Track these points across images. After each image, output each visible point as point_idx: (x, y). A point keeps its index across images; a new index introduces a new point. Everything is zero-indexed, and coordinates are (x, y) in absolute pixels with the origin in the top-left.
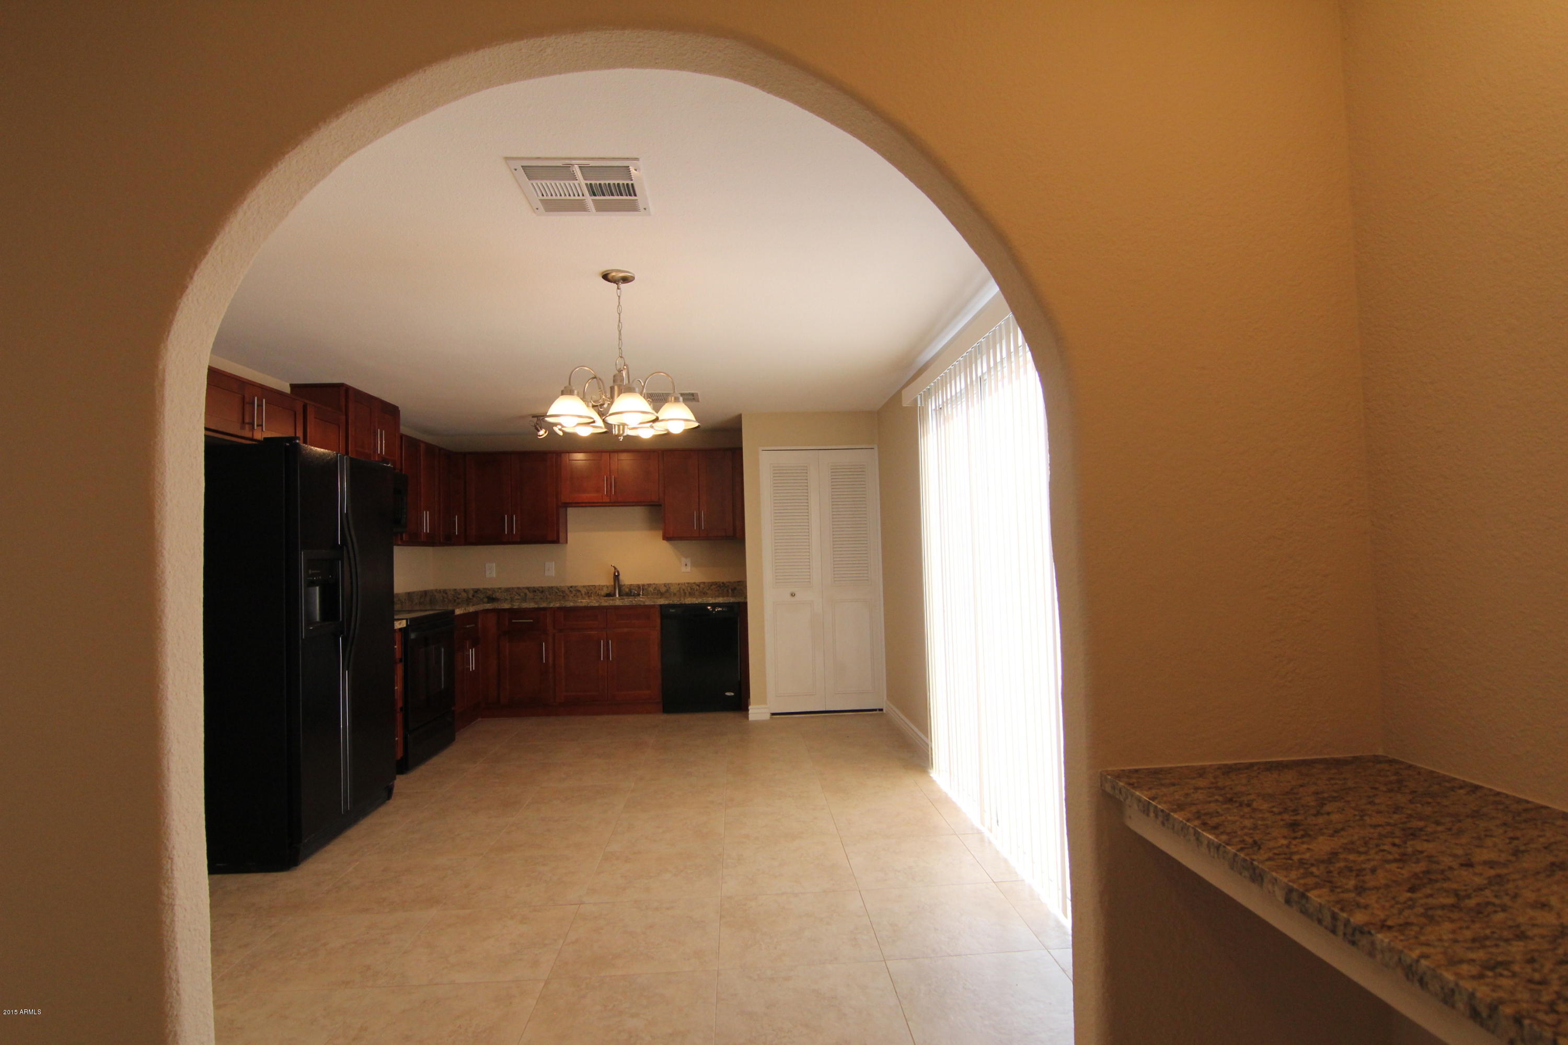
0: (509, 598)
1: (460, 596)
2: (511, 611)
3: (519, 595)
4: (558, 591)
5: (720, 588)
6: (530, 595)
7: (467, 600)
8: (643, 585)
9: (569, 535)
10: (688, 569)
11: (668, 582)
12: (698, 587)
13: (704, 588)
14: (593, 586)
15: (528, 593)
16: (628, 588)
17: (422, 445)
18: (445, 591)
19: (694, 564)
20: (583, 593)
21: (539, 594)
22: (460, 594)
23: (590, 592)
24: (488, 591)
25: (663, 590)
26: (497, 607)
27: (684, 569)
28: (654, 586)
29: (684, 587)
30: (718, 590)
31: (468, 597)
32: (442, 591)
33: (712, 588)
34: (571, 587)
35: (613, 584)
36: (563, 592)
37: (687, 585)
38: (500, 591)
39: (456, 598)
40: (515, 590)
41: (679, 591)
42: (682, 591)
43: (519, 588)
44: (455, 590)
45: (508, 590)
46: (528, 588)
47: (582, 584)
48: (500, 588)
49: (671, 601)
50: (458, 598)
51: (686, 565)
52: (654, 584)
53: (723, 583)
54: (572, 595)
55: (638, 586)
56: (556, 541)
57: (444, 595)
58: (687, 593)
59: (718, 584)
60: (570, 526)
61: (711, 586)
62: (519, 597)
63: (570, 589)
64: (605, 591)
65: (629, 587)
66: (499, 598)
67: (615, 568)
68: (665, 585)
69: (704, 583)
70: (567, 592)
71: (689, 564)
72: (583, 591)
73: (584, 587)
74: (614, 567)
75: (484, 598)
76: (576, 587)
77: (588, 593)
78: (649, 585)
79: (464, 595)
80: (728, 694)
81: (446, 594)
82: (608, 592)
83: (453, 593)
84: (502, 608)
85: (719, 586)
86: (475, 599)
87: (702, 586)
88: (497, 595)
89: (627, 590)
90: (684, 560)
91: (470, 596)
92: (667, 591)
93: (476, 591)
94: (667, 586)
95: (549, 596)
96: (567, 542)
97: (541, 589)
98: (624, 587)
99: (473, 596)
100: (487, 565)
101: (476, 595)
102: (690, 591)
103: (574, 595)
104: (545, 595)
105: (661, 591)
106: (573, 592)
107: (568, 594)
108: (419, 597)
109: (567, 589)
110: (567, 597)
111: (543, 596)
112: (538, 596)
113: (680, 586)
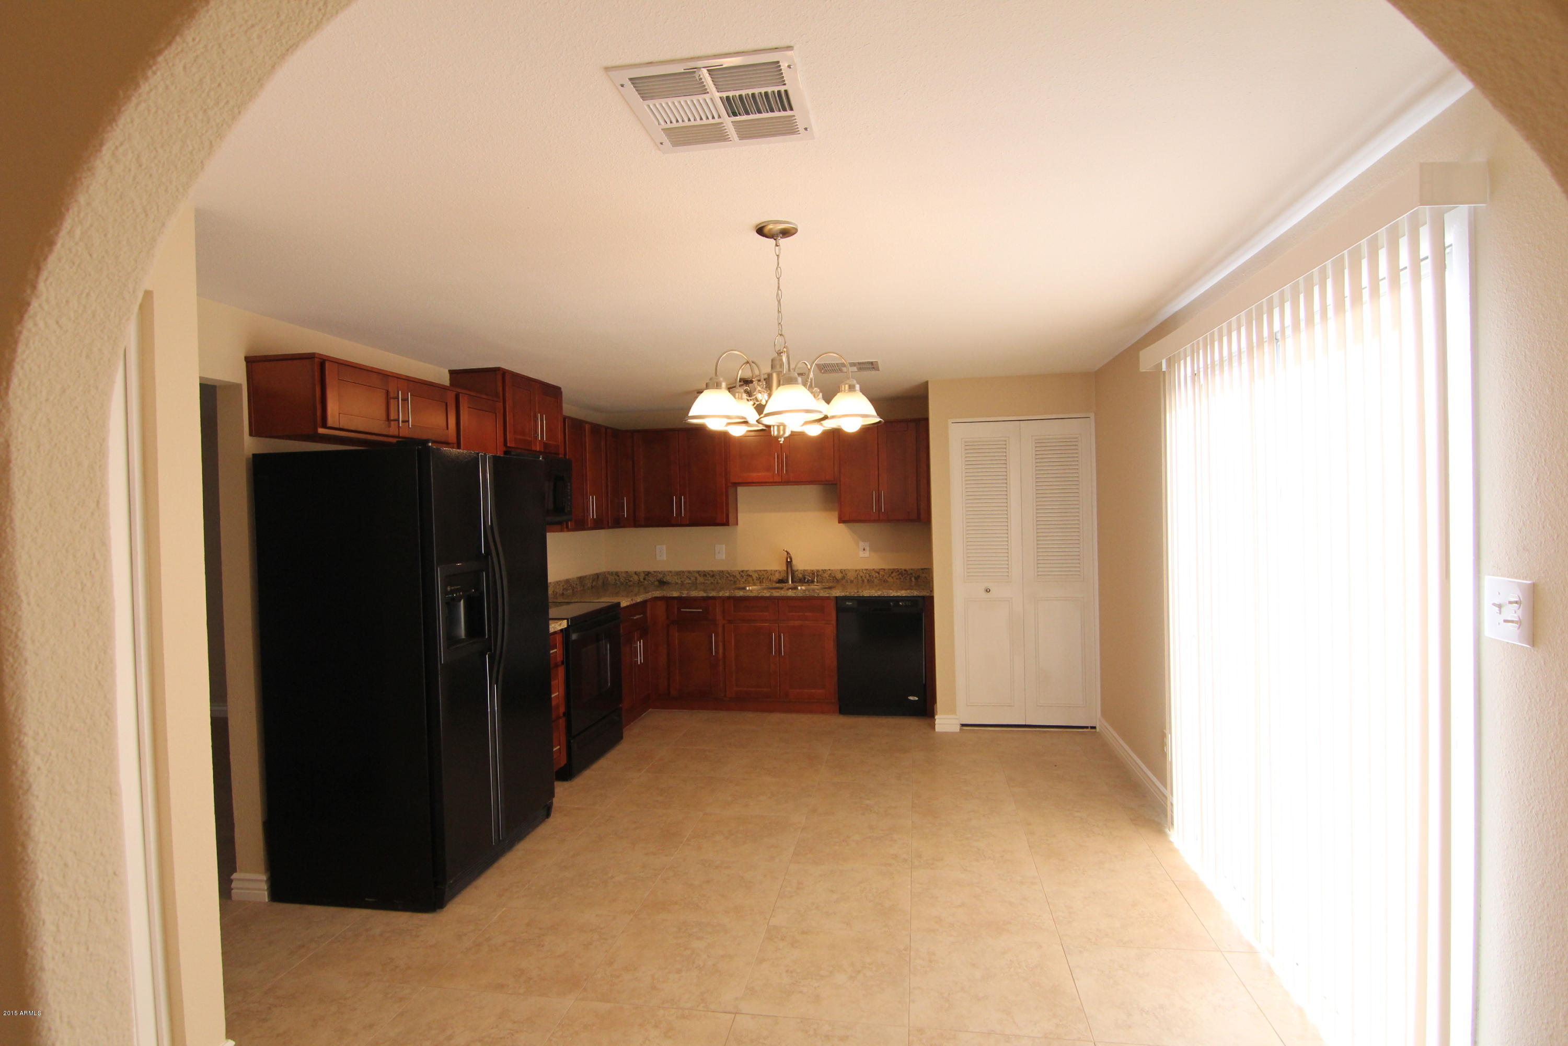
0: (679, 582)
1: (632, 579)
2: (679, 599)
3: (690, 579)
4: (728, 576)
5: (902, 576)
6: (701, 579)
7: (638, 583)
8: (818, 571)
9: (739, 514)
10: (867, 554)
11: (844, 568)
12: (877, 574)
13: (884, 575)
14: (764, 571)
15: (698, 577)
16: (801, 574)
17: (587, 426)
18: (617, 574)
19: (872, 549)
20: (754, 578)
21: (710, 578)
22: (631, 577)
23: (762, 578)
24: (658, 574)
25: (839, 576)
26: (665, 595)
27: (862, 554)
28: (829, 572)
29: (861, 575)
30: (900, 578)
31: (639, 580)
32: (614, 573)
33: (893, 575)
34: (742, 571)
35: (785, 569)
36: (734, 577)
37: (865, 572)
38: (670, 574)
39: (627, 581)
40: (686, 574)
41: (857, 578)
42: (859, 577)
43: (689, 572)
44: (627, 572)
45: (679, 573)
46: (698, 572)
47: (753, 569)
48: (671, 572)
49: (848, 593)
50: (630, 581)
51: (864, 550)
52: (829, 570)
53: (905, 570)
54: (744, 580)
55: (813, 572)
56: (726, 523)
57: (617, 578)
58: (866, 581)
59: (900, 571)
60: (740, 507)
61: (892, 573)
62: (690, 582)
63: (741, 573)
64: (777, 576)
65: (802, 572)
66: (670, 581)
67: (788, 553)
68: (841, 571)
69: (884, 569)
70: (738, 576)
71: (867, 549)
72: (755, 576)
73: (755, 571)
74: (786, 551)
75: (654, 582)
76: (747, 571)
77: (760, 578)
78: (824, 571)
79: (636, 578)
80: (911, 698)
81: (618, 576)
82: (781, 578)
83: (625, 576)
84: (671, 596)
85: (901, 574)
86: (646, 582)
87: (881, 573)
88: (668, 578)
89: (801, 576)
90: (862, 544)
91: (642, 580)
92: (843, 578)
93: (648, 574)
94: (844, 573)
95: (720, 581)
96: (737, 524)
97: (711, 574)
98: (797, 573)
99: (644, 579)
100: (658, 547)
101: (647, 579)
102: (869, 578)
103: (746, 581)
104: (716, 580)
105: (837, 578)
106: (744, 577)
107: (740, 579)
108: (591, 581)
109: (738, 573)
110: (738, 582)
111: (714, 581)
112: (708, 580)
113: (858, 572)
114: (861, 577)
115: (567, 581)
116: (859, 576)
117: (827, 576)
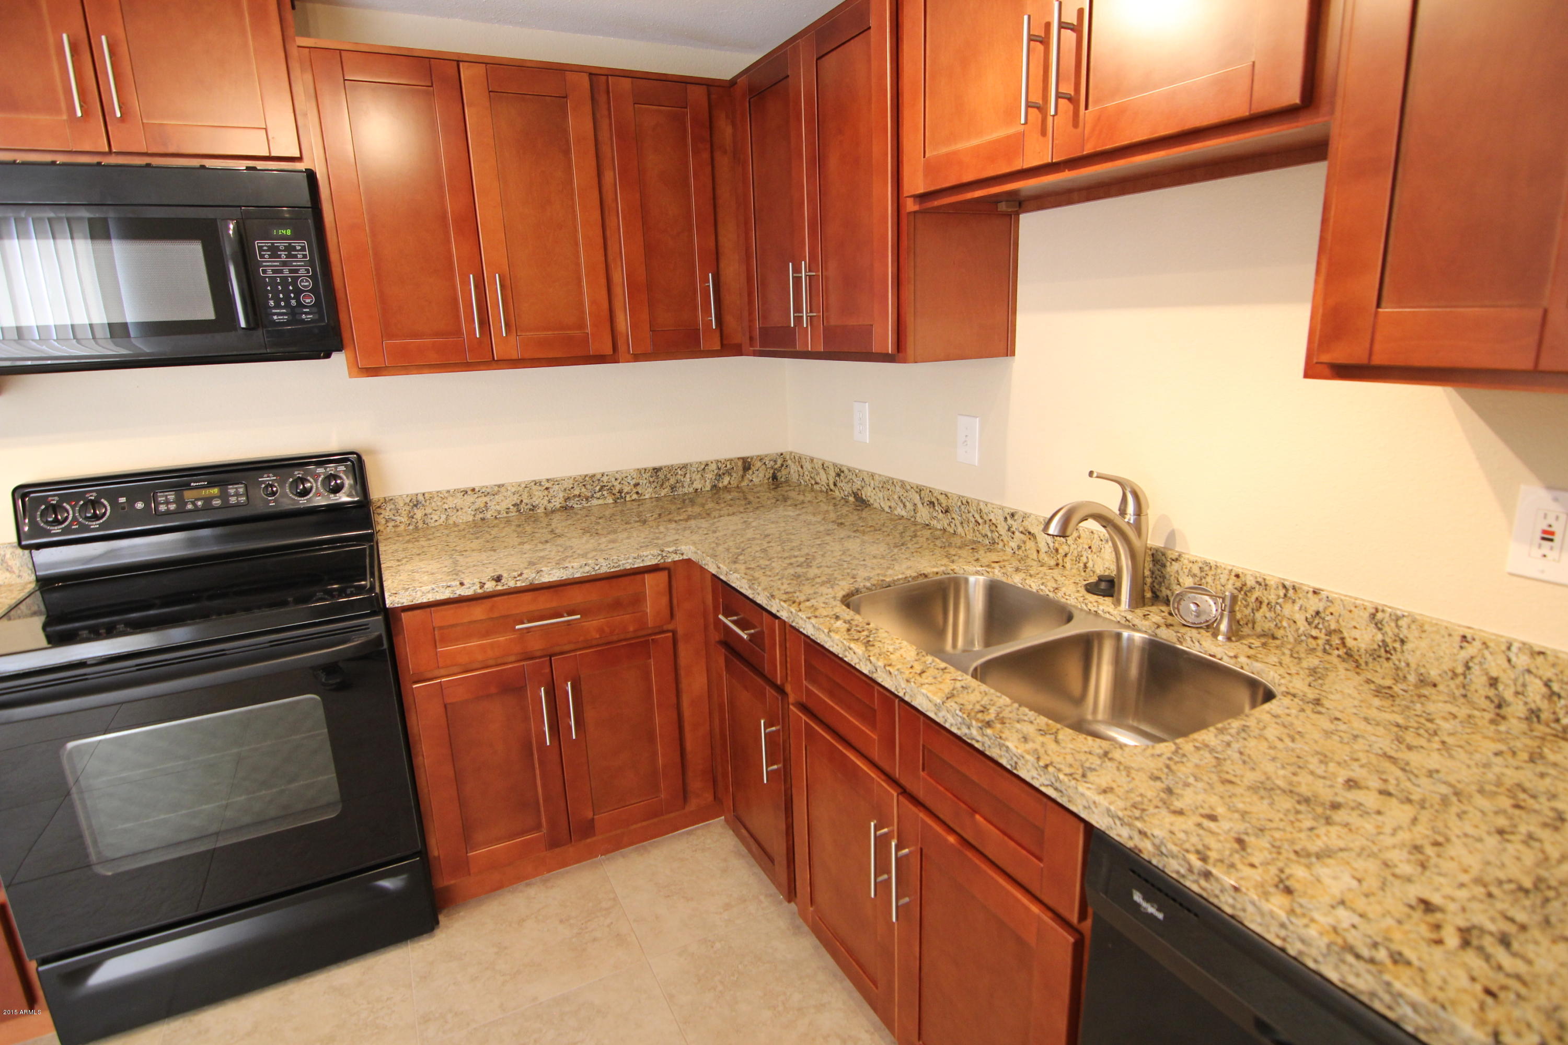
3: (905, 505)
4: (980, 520)
6: (924, 514)
7: (825, 491)
8: (1263, 584)
15: (920, 505)
18: (798, 462)
21: (941, 515)
22: (817, 473)
24: (855, 478)
28: (1314, 604)
29: (1496, 664)
31: (826, 485)
32: (797, 458)
34: (1013, 515)
36: (995, 526)
37: (1522, 661)
39: (813, 482)
40: (896, 488)
42: (1478, 680)
43: (901, 485)
44: (810, 461)
45: (887, 484)
46: (919, 490)
50: (816, 483)
54: (1013, 544)
57: (800, 469)
58: (1517, 709)
63: (1010, 521)
65: (1196, 570)
66: (872, 501)
68: (1374, 617)
70: (1003, 529)
76: (1025, 517)
77: (1057, 550)
78: (1289, 591)
79: (821, 477)
83: (807, 468)
86: (836, 492)
88: (869, 493)
91: (831, 485)
92: (1384, 651)
93: (840, 472)
94: (1390, 629)
95: (960, 530)
96: (1012, 356)
97: (943, 502)
98: (1176, 566)
99: (834, 484)
100: (858, 407)
101: (839, 484)
102: (1544, 705)
103: (1019, 547)
104: (953, 525)
105: (1350, 643)
106: (1017, 533)
107: (1005, 539)
108: (709, 476)
109: (1002, 519)
110: (1001, 544)
111: (949, 525)
112: (938, 520)
113: (1471, 650)
114: (1494, 682)
115: (586, 480)
116: (1476, 669)
117: (1300, 618)
